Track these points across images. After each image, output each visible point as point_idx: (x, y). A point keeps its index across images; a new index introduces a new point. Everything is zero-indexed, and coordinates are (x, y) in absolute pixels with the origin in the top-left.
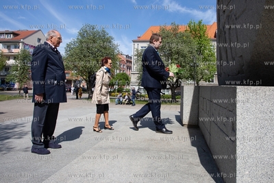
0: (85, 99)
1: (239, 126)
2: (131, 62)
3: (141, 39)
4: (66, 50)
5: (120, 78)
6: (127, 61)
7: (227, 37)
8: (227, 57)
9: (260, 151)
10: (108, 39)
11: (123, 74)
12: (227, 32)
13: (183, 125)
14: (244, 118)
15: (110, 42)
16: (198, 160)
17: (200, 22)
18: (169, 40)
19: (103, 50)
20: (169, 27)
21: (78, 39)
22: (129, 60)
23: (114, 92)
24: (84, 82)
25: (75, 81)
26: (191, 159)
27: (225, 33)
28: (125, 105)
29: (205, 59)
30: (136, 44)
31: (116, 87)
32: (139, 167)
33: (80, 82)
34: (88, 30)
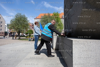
0: (18, 39)
1: (73, 52)
2: (34, 26)
3: (37, 18)
4: (11, 22)
5: (30, 31)
6: (32, 25)
7: (68, 21)
8: (68, 28)
9: (80, 60)
10: (26, 18)
11: (31, 30)
12: (68, 20)
13: (53, 49)
14: (75, 50)
15: (26, 19)
16: (60, 62)
17: (57, 13)
18: (47, 19)
19: (24, 22)
20: (47, 14)
21: (15, 18)
22: (33, 25)
23: (28, 36)
24: (17, 33)
25: (13, 33)
26: (57, 62)
27: (67, 20)
28: (32, 41)
29: (59, 25)
30: (35, 20)
31: (28, 35)
32: (41, 65)
33: (15, 33)
34: (18, 15)
